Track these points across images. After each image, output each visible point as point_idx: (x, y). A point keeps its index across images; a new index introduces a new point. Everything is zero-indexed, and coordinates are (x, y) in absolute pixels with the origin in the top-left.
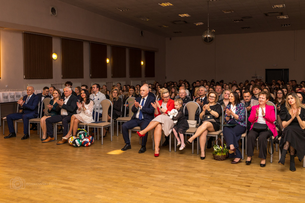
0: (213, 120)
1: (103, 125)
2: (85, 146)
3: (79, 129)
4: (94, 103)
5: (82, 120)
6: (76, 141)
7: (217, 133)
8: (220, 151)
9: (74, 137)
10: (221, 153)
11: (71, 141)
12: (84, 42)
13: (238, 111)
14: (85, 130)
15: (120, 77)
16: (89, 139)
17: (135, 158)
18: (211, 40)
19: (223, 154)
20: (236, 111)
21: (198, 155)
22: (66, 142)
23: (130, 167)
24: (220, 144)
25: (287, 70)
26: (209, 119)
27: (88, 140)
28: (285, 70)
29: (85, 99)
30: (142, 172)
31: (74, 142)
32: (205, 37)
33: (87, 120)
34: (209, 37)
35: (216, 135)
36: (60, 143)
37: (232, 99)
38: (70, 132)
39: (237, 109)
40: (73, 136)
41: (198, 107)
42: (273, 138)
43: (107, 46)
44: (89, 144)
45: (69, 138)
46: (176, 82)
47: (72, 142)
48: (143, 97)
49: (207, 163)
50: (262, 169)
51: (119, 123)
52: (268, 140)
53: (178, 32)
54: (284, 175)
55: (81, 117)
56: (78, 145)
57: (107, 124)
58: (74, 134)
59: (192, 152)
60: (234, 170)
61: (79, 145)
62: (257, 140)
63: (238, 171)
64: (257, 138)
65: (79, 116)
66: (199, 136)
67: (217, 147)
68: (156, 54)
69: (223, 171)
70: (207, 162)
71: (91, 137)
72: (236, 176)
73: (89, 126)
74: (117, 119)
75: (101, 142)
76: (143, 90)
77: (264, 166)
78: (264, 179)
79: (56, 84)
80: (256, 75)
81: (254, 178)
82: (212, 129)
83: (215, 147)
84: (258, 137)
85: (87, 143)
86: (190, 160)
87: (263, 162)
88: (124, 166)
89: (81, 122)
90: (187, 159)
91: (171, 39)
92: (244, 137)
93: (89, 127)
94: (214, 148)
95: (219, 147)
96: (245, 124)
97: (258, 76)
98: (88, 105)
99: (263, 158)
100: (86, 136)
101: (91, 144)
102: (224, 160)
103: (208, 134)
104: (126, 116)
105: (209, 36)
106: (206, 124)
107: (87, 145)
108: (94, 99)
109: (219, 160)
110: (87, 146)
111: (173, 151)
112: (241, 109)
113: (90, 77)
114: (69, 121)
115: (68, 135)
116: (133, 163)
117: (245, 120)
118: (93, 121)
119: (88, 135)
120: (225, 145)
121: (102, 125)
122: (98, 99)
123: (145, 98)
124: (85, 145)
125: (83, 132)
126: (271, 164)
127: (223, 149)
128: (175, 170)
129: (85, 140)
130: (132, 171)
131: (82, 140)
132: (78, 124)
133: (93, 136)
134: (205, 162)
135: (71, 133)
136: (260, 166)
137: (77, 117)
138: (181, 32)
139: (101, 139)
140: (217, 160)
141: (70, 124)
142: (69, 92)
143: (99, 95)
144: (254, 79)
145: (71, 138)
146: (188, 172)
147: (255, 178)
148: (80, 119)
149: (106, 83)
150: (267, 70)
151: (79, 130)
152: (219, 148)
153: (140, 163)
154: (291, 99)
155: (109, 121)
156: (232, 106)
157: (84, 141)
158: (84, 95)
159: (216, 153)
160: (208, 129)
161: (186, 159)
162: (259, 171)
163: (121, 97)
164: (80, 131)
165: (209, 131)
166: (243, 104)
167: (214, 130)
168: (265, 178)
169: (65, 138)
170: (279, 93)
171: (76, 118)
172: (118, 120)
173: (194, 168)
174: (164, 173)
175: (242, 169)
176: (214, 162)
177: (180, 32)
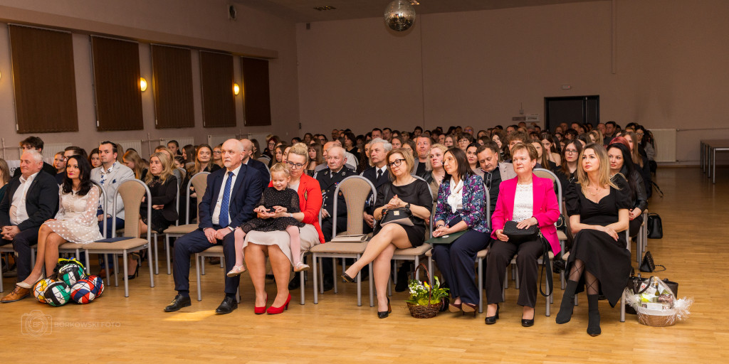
0: (407, 221)
1: (127, 247)
2: (80, 304)
3: (61, 260)
4: (102, 192)
5: (70, 237)
6: (55, 290)
7: (419, 250)
8: (425, 295)
9: (47, 280)
10: (426, 299)
11: (39, 291)
12: (73, 35)
13: (468, 195)
14: (78, 262)
15: (179, 128)
16: (90, 284)
17: (211, 325)
18: (407, 24)
19: (432, 302)
20: (463, 195)
21: (372, 309)
22: (27, 294)
23: (197, 346)
24: (424, 279)
25: (595, 99)
26: (397, 217)
27: (87, 287)
28: (591, 98)
29: (77, 183)
30: (228, 357)
31: (49, 293)
32: (392, 16)
33: (84, 235)
34: (402, 18)
35: (415, 256)
36: (9, 299)
37: (452, 166)
38: (36, 270)
39: (465, 191)
40: (46, 277)
41: (369, 190)
42: (551, 255)
43: (137, 44)
44: (91, 296)
45: (36, 284)
46: (324, 136)
47: (42, 294)
48: (230, 168)
49: (393, 326)
50: (525, 332)
51: (172, 240)
52: (540, 261)
53: (325, 9)
54: (575, 343)
55: (66, 229)
56: (59, 300)
57: (137, 242)
58: (50, 272)
59: (357, 301)
60: (458, 339)
61: (62, 302)
62: (514, 262)
63: (468, 339)
64: (512, 258)
65: (61, 226)
66: (374, 262)
67: (417, 286)
68: (271, 65)
69: (431, 342)
70: (392, 324)
71: (96, 279)
72: (461, 350)
73: (89, 250)
74: (165, 231)
75: (124, 289)
76: (230, 152)
77: (529, 323)
78: (528, 354)
79: (3, 149)
80: (522, 114)
81: (503, 354)
82: (405, 241)
83: (413, 285)
84: (516, 256)
85: (84, 295)
86: (351, 320)
87: (529, 315)
88: (180, 344)
89: (68, 242)
90: (345, 320)
91: (308, 26)
92: (482, 257)
93: (90, 254)
94: (410, 288)
95: (423, 284)
96: (485, 226)
97: (528, 115)
98: (85, 197)
99: (529, 306)
100: (82, 276)
101: (96, 298)
102: (434, 316)
103: (394, 255)
104: (190, 223)
105: (401, 14)
106: (391, 230)
107: (86, 300)
108: (102, 182)
109: (423, 317)
110: (84, 303)
111: (310, 304)
112: (473, 191)
113: (97, 127)
114: (34, 241)
115: (33, 277)
116: (204, 337)
117: (485, 218)
118: (100, 237)
119: (88, 274)
120: (437, 278)
121: (124, 245)
122: (114, 181)
123: (233, 172)
124: (81, 300)
125: (73, 268)
126: (548, 318)
127: (431, 289)
128: (312, 347)
129: (78, 286)
130: (202, 356)
131: (71, 287)
132: (59, 246)
133: (102, 277)
134: (389, 324)
135: (39, 272)
136: (520, 325)
137: (56, 228)
138: (334, 8)
139: (124, 285)
140: (417, 317)
141: (36, 249)
142: (34, 165)
143: (115, 170)
144: (517, 123)
145: (40, 284)
146: (345, 349)
147: (507, 352)
148: (63, 233)
149: (142, 143)
150: (548, 100)
151: (61, 262)
152: (422, 288)
153: (223, 336)
154: (591, 160)
155: (144, 236)
156: (452, 182)
157: (77, 290)
158: (74, 172)
159: (415, 299)
160: (393, 243)
161: (343, 319)
162: (517, 337)
163: (177, 176)
164: (63, 263)
165: (397, 249)
166: (480, 178)
167: (411, 245)
168: (530, 352)
169: (24, 284)
170: (569, 150)
171: (52, 232)
172: (170, 233)
173: (360, 338)
174: (284, 355)
175: (478, 334)
176: (411, 323)
177: (332, 8)
